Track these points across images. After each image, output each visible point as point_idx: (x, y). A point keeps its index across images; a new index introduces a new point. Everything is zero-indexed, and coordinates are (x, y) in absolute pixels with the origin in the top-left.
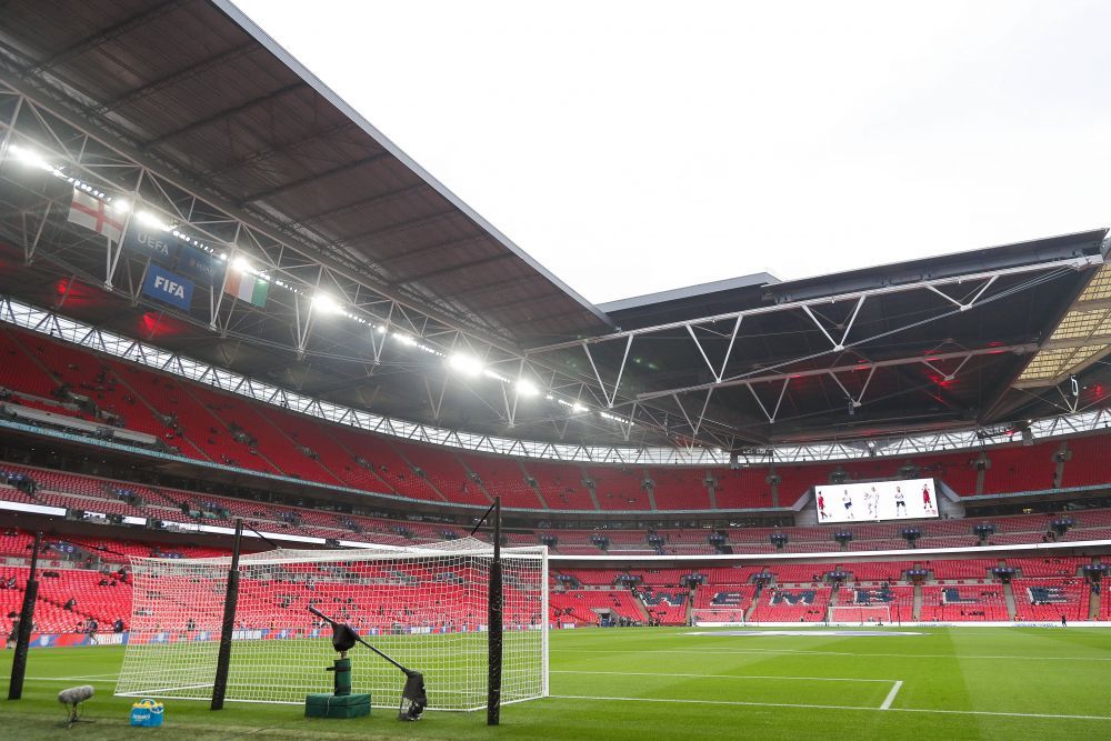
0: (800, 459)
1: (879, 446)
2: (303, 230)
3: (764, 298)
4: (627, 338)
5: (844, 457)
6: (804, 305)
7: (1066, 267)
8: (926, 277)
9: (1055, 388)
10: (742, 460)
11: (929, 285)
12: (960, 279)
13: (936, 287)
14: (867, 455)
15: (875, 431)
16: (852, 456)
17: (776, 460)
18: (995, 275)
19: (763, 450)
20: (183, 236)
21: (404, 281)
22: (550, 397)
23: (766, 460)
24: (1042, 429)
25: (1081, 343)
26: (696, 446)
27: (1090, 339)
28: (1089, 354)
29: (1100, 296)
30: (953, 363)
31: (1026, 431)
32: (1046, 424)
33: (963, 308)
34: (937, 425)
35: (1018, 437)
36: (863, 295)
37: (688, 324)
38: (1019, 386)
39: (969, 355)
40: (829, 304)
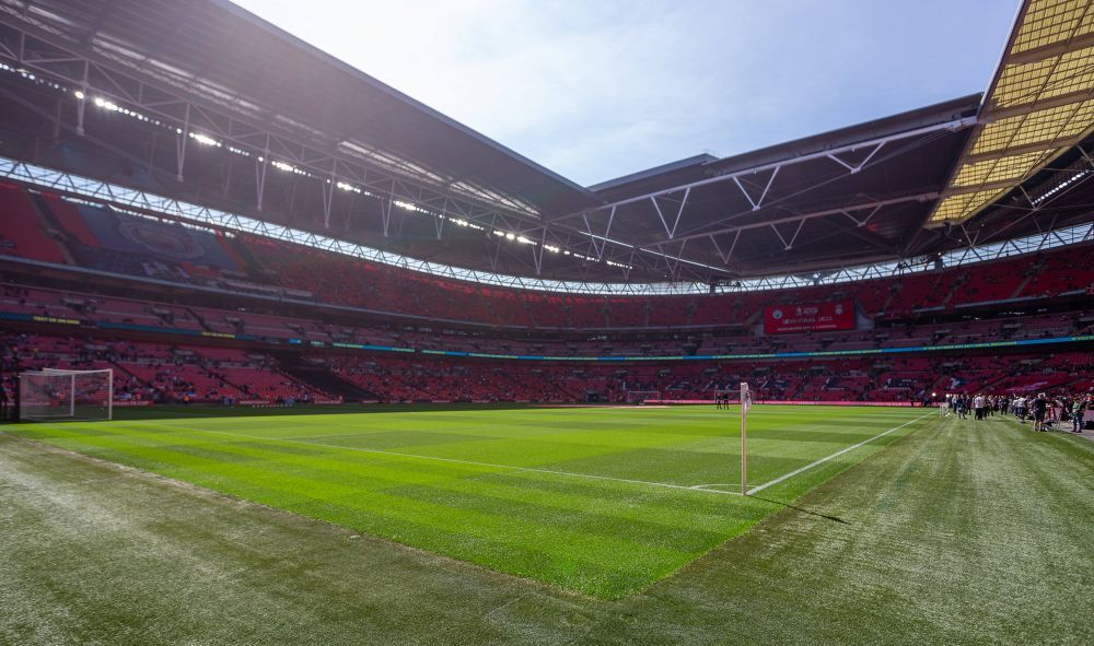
0: (761, 288)
1: (821, 278)
2: (377, 156)
3: (707, 172)
4: (611, 208)
5: (794, 286)
6: (734, 176)
7: (944, 130)
8: (828, 147)
9: (959, 226)
10: (718, 290)
11: (829, 154)
12: (854, 148)
13: (835, 155)
14: (812, 284)
15: (820, 265)
16: (799, 285)
17: (744, 289)
18: (883, 142)
19: (734, 283)
20: (300, 172)
21: (452, 182)
22: (567, 253)
23: (736, 290)
24: (951, 260)
25: (977, 189)
26: (681, 281)
27: (983, 186)
28: (989, 197)
29: (986, 150)
30: (867, 212)
31: (939, 262)
32: (959, 255)
33: (854, 171)
34: (854, 261)
35: (931, 266)
36: (777, 166)
37: (652, 196)
38: (929, 227)
39: (879, 205)
40: (752, 174)
